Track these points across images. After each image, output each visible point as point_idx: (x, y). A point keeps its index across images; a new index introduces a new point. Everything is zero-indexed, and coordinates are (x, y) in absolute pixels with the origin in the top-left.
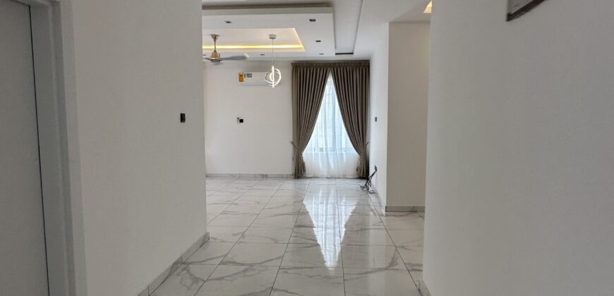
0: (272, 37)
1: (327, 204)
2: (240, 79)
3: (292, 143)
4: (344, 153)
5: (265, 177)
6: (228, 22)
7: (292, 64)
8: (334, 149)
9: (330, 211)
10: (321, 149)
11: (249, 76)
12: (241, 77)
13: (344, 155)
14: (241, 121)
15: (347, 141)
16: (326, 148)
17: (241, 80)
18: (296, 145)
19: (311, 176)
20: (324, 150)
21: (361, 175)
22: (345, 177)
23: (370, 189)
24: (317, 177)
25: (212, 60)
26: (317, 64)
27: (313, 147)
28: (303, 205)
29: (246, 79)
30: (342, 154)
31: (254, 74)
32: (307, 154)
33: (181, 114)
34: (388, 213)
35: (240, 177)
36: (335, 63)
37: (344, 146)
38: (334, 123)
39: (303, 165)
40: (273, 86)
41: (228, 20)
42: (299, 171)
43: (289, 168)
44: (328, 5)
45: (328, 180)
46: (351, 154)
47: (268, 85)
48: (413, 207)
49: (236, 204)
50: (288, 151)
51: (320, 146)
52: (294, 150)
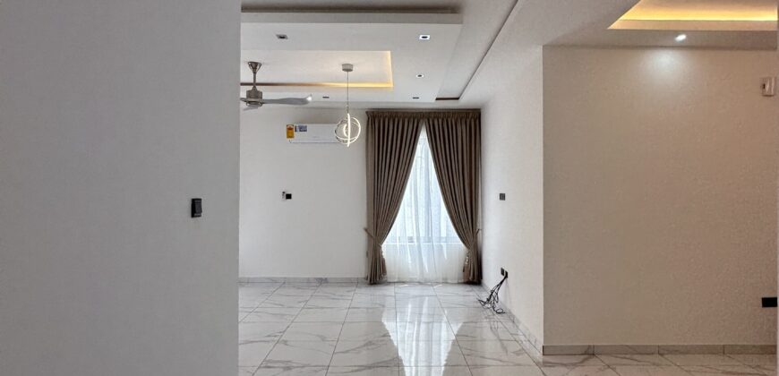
0: (348, 68)
1: (419, 325)
2: (288, 133)
3: (366, 230)
4: (444, 244)
5: (323, 282)
6: (282, 37)
7: (367, 112)
8: (429, 240)
9: (423, 334)
10: (411, 239)
11: (303, 129)
12: (290, 131)
13: (445, 249)
14: (289, 196)
15: (447, 226)
16: (418, 238)
17: (290, 135)
18: (372, 234)
19: (396, 280)
20: (415, 240)
21: (471, 278)
22: (445, 282)
23: (497, 306)
24: (404, 282)
25: (249, 102)
26: (404, 113)
27: (398, 235)
28: (382, 325)
29: (297, 134)
30: (441, 246)
31: (309, 127)
32: (389, 247)
33: (193, 201)
34: (548, 359)
35: (285, 283)
36: (429, 113)
37: (444, 234)
38: (429, 199)
39: (383, 262)
40: (349, 143)
41: (282, 33)
42: (376, 274)
43: (361, 268)
44: (453, 10)
45: (420, 287)
46: (454, 246)
47: (340, 142)
48: (589, 346)
49: (285, 342)
50: (360, 241)
51: (409, 234)
52: (369, 241)
